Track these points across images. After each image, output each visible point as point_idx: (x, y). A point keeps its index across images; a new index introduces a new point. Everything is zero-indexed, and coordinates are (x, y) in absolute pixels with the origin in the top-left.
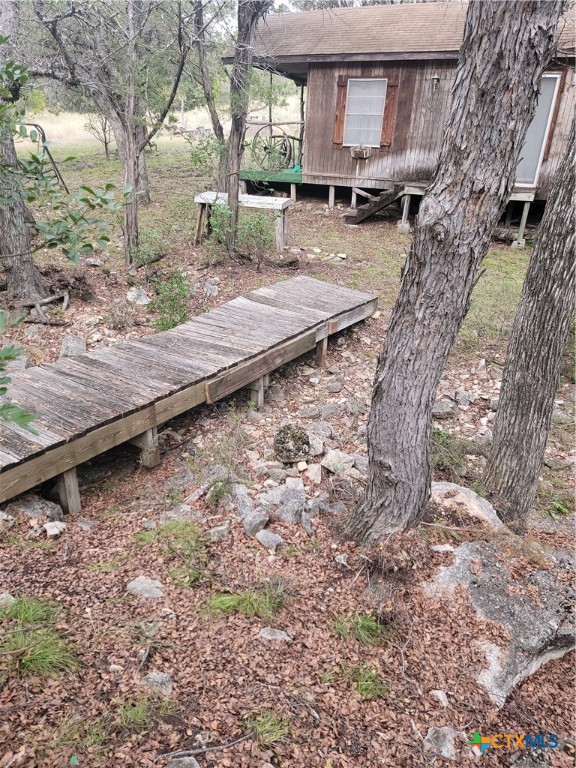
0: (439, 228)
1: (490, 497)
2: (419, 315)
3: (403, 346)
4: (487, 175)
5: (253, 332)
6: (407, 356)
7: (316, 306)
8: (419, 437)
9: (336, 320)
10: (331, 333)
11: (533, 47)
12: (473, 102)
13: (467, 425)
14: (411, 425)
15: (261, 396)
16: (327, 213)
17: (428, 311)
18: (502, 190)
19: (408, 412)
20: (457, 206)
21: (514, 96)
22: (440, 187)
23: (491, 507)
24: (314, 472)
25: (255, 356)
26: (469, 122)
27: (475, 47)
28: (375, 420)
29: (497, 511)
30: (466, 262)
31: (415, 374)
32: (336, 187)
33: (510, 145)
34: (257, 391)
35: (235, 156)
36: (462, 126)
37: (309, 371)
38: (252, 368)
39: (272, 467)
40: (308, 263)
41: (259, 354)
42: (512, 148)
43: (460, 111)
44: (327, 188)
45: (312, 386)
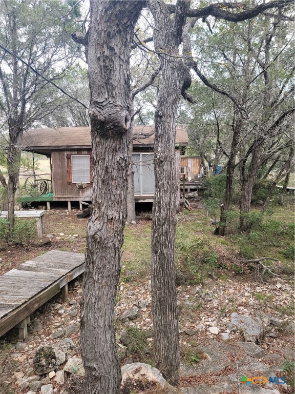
0: (97, 236)
1: (158, 366)
2: (96, 278)
3: (90, 295)
4: (113, 212)
5: (20, 291)
6: (93, 300)
7: (60, 267)
8: (108, 346)
9: (71, 273)
10: (69, 281)
11: (120, 164)
12: (100, 184)
13: (147, 319)
14: (102, 339)
15: (25, 331)
16: (68, 214)
17: (100, 275)
18: (121, 217)
19: (99, 332)
20: (103, 225)
21: (116, 182)
22: (94, 218)
23: (159, 372)
24: (59, 376)
25: (20, 306)
26: (100, 192)
27: (97, 164)
28: (83, 340)
29: (163, 374)
30: (113, 250)
31: (100, 309)
32: (71, 202)
33: (120, 199)
34: (23, 329)
35: (11, 193)
36: (98, 193)
37: (58, 306)
38: (17, 315)
39: (32, 380)
40: (57, 242)
41: (22, 304)
42: (121, 201)
43: (96, 188)
44: (67, 202)
45: (60, 315)
